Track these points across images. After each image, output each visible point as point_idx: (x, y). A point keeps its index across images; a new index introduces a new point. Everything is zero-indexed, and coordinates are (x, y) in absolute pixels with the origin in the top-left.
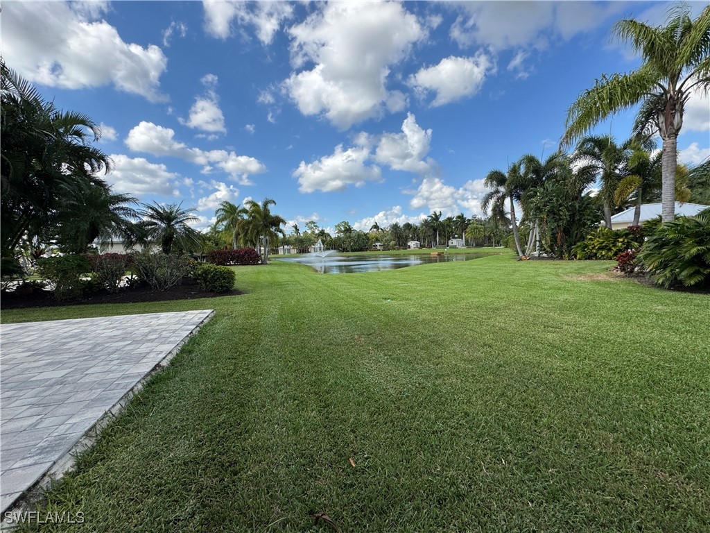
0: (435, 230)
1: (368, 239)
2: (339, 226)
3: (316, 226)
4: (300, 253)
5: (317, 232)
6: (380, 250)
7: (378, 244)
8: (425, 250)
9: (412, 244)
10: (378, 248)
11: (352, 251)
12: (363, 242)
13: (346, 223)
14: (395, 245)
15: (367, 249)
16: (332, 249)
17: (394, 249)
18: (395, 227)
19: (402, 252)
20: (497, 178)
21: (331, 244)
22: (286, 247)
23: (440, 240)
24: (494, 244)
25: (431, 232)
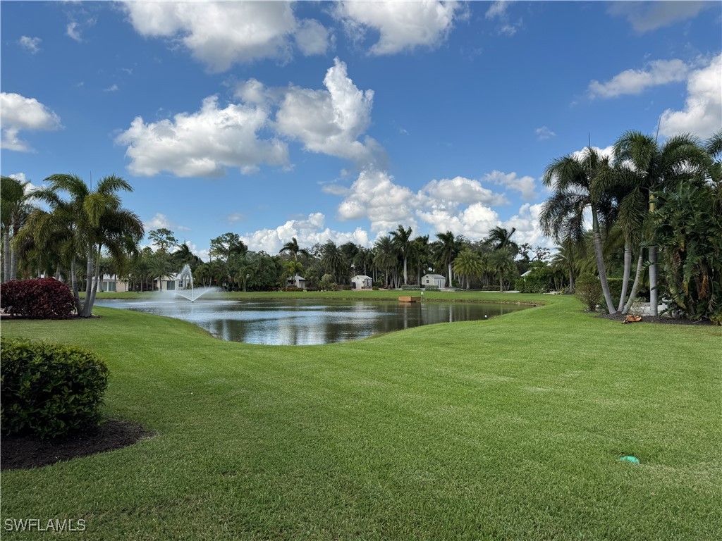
0: (401, 259)
1: (279, 268)
2: (218, 241)
3: (173, 239)
4: (138, 290)
5: (173, 250)
6: (301, 290)
7: (298, 278)
8: (383, 293)
9: (360, 280)
10: (298, 285)
11: (250, 289)
12: (271, 274)
13: (233, 237)
14: (331, 282)
15: (276, 288)
16: (208, 285)
17: (329, 288)
18: (330, 248)
19: (343, 294)
20: (571, 172)
21: (206, 276)
22: (106, 277)
23: (408, 274)
24: (501, 287)
25: (393, 262)
